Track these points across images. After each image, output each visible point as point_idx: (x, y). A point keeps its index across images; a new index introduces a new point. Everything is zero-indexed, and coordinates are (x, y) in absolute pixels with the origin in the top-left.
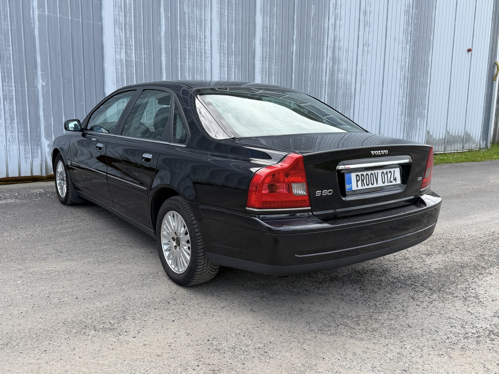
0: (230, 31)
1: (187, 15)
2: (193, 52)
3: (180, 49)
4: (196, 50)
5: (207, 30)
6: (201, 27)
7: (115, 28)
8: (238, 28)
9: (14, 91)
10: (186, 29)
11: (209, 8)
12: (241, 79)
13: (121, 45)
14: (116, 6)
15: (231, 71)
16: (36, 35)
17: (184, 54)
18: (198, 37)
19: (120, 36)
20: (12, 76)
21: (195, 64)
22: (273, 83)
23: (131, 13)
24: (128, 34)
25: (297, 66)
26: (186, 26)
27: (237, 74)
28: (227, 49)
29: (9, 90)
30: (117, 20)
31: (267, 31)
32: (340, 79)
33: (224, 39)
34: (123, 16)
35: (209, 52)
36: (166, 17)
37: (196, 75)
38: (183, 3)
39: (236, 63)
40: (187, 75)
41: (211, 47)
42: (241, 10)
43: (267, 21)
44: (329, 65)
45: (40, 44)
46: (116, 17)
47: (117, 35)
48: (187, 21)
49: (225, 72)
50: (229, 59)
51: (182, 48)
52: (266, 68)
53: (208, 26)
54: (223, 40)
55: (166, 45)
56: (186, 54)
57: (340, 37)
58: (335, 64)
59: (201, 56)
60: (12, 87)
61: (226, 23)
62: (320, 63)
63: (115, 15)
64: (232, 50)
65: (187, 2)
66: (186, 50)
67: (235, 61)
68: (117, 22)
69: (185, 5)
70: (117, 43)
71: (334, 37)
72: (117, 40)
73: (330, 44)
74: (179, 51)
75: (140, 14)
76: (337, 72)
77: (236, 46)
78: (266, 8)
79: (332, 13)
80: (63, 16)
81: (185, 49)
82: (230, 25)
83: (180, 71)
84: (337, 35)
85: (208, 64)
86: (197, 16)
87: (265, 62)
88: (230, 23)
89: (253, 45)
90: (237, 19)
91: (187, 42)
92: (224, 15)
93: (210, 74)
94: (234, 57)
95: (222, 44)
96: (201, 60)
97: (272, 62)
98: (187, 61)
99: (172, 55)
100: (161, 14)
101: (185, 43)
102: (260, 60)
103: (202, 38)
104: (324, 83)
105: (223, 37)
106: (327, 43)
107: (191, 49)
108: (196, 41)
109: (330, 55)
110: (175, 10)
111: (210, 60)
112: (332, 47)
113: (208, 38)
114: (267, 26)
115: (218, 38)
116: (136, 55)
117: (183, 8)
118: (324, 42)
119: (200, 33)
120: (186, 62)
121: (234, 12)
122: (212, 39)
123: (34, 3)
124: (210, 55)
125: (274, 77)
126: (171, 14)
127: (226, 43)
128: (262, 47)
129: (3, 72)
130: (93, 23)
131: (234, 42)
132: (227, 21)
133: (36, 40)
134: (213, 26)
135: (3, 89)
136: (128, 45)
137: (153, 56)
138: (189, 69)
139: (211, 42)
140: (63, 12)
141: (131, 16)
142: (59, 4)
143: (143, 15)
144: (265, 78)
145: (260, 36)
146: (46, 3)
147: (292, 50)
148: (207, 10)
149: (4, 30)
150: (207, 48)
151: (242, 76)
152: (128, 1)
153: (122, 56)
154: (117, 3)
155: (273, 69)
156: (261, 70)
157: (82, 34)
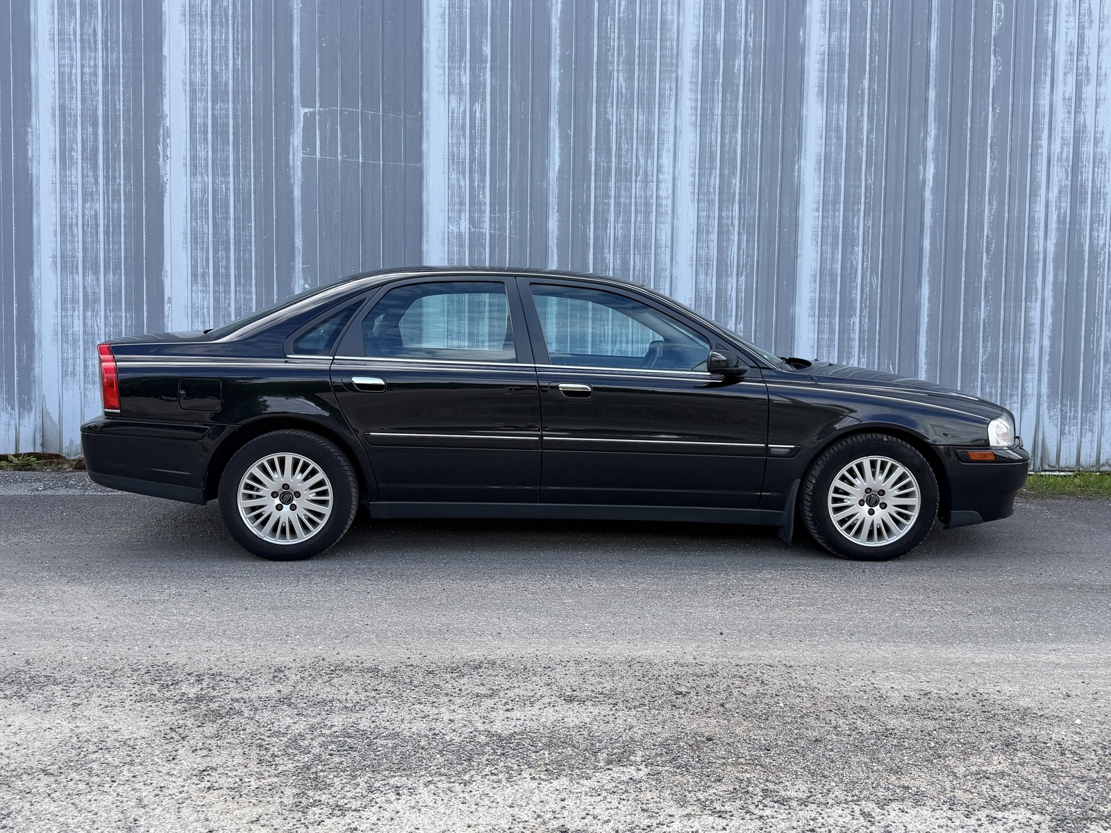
0: (727, 148)
1: (614, 125)
2: (625, 205)
3: (595, 203)
4: (633, 200)
5: (664, 153)
6: (648, 151)
7: (451, 171)
8: (752, 139)
9: (254, 301)
10: (609, 155)
11: (673, 105)
12: (755, 257)
13: (462, 203)
14: (452, 127)
15: (729, 240)
16: (296, 197)
17: (603, 212)
18: (642, 171)
19: (460, 186)
20: (254, 274)
21: (630, 231)
22: (857, 262)
23: (485, 138)
24: (476, 182)
25: (941, 216)
26: (610, 150)
27: (744, 245)
28: (717, 190)
29: (245, 299)
30: (453, 156)
31: (839, 138)
33: (712, 168)
34: (468, 146)
35: (669, 202)
36: (564, 138)
37: (632, 256)
38: (605, 103)
39: (742, 222)
40: (610, 257)
41: (674, 190)
42: (761, 97)
43: (841, 112)
44: (1059, 209)
45: (303, 213)
46: (453, 150)
47: (453, 186)
48: (614, 139)
49: (710, 243)
50: (724, 214)
51: (598, 200)
52: (835, 227)
53: (669, 144)
54: (707, 172)
55: (560, 196)
56: (608, 210)
57: (1100, 129)
58: (1084, 201)
59: (647, 214)
60: (250, 293)
61: (717, 132)
62: (1022, 204)
63: (450, 146)
64: (732, 191)
65: (615, 100)
66: (609, 204)
67: (740, 217)
68: (454, 160)
69: (608, 105)
71: (1077, 132)
73: (1058, 150)
74: (592, 207)
75: (504, 138)
76: (1092, 225)
77: (746, 182)
78: (836, 83)
80: (347, 157)
81: (606, 201)
82: (728, 136)
83: (591, 249)
84: (1085, 126)
85: (665, 229)
86: (639, 126)
87: (831, 213)
88: (728, 130)
89: (796, 174)
90: (747, 120)
92: (712, 114)
93: (668, 250)
94: (736, 207)
95: (705, 181)
96: (647, 222)
97: (853, 211)
98: (611, 225)
99: (575, 215)
100: (552, 132)
101: (607, 188)
102: (817, 210)
103: (650, 172)
105: (707, 165)
106: (1049, 149)
107: (622, 200)
108: (636, 181)
109: (1059, 181)
110: (585, 119)
111: (669, 219)
112: (1067, 159)
113: (666, 171)
114: (838, 124)
115: (694, 168)
116: (493, 223)
117: (606, 113)
118: (1036, 147)
119: (646, 163)
120: (606, 229)
121: (740, 104)
122: (677, 172)
123: (297, 140)
124: (669, 209)
125: (861, 248)
126: (575, 130)
127: (715, 177)
128: (822, 177)
129: (237, 267)
130: (405, 166)
131: (738, 173)
132: (719, 127)
133: (296, 207)
134: (680, 143)
135: (236, 298)
136: (475, 203)
137: (531, 222)
138: (615, 243)
139: (674, 178)
140: (349, 150)
141: (483, 144)
142: (342, 137)
143: (511, 139)
144: (833, 252)
145: (818, 151)
146: (318, 137)
147: (921, 177)
148: (665, 110)
149: (243, 193)
150: (662, 193)
151: (761, 250)
152: (478, 114)
153: (461, 227)
154: (455, 121)
155: (858, 227)
156: (820, 233)
157: (383, 188)
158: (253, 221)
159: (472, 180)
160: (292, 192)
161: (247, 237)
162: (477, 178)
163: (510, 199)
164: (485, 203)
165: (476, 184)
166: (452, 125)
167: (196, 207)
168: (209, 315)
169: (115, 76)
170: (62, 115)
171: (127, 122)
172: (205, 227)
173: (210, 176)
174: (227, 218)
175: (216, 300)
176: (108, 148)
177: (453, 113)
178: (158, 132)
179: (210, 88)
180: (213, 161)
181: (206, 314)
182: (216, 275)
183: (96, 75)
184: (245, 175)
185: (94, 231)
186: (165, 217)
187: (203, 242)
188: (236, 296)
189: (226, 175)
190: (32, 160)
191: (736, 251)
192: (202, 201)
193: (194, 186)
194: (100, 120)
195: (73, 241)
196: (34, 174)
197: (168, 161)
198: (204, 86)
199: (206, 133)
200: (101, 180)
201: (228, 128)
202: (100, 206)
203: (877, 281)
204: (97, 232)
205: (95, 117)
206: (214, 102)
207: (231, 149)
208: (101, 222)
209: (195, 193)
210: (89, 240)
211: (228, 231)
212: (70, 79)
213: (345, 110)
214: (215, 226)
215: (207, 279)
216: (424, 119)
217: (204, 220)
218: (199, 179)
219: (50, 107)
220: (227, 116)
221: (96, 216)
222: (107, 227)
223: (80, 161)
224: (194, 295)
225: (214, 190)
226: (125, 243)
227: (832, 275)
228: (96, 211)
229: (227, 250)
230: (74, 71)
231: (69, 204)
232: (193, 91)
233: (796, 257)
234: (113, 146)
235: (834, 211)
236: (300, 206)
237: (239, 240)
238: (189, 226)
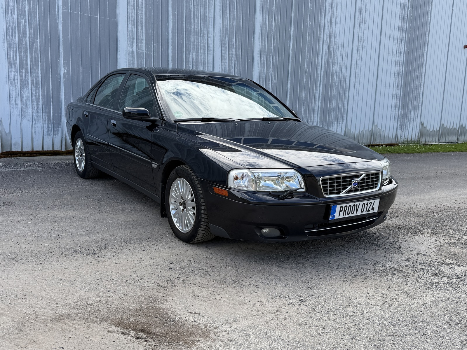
1: (192, 12)
2: (197, 46)
3: (185, 43)
4: (199, 44)
5: (210, 26)
6: (204, 24)
7: (128, 24)
8: (239, 24)
9: (40, 77)
10: (191, 25)
11: (213, 7)
12: (240, 70)
13: (133, 38)
14: (129, 5)
15: (232, 63)
16: (60, 29)
17: (189, 48)
18: (202, 32)
19: (132, 31)
20: (39, 64)
21: (198, 56)
22: (270, 74)
23: (142, 11)
24: (139, 29)
25: (294, 59)
26: (191, 22)
27: (236, 66)
28: (228, 43)
29: (36, 76)
30: (130, 17)
31: (266, 28)
32: (335, 71)
33: (226, 34)
34: (135, 14)
35: (212, 46)
36: (174, 15)
37: (199, 66)
38: (189, 2)
39: (236, 56)
40: (191, 66)
41: (214, 42)
42: (242, 8)
43: (266, 18)
44: (325, 59)
45: (63, 37)
46: (129, 15)
47: (130, 30)
48: (192, 18)
49: (226, 64)
50: (230, 53)
51: (187, 42)
52: (264, 61)
53: (212, 23)
54: (225, 35)
55: (173, 39)
56: (191, 47)
57: (336, 33)
58: (331, 57)
59: (204, 50)
60: (38, 73)
61: (228, 20)
62: (315, 57)
63: (128, 13)
64: (233, 44)
65: (193, 2)
66: (190, 44)
67: (235, 54)
68: (130, 19)
69: (190, 3)
70: (129, 37)
71: (330, 33)
72: (130, 34)
73: (325, 39)
74: (185, 45)
75: (150, 12)
76: (332, 65)
77: (237, 41)
78: (265, 7)
79: (328, 11)
80: (83, 13)
82: (231, 22)
83: (184, 62)
84: (332, 32)
85: (211, 56)
86: (201, 14)
87: (263, 55)
88: (231, 20)
89: (253, 40)
90: (238, 17)
91: (192, 37)
92: (226, 12)
93: (212, 65)
94: (234, 50)
95: (224, 39)
96: (204, 53)
97: (270, 56)
98: (191, 53)
99: (178, 48)
100: (169, 12)
101: (190, 37)
102: (259, 54)
103: (205, 34)
104: (320, 75)
105: (225, 33)
106: (323, 39)
107: (196, 43)
108: (200, 36)
109: (325, 50)
110: (182, 8)
111: (212, 53)
112: (328, 42)
113: (211, 33)
114: (265, 22)
115: (220, 33)
116: (146, 48)
117: (189, 7)
118: (320, 37)
119: (204, 29)
120: (190, 55)
121: (235, 10)
122: (215, 34)
124: (212, 49)
125: (271, 69)
126: (178, 12)
127: (227, 38)
128: (260, 42)
129: (31, 61)
130: (109, 19)
131: (235, 37)
132: (228, 18)
133: (60, 34)
134: (216, 23)
135: (31, 75)
136: (139, 39)
137: (161, 49)
138: (193, 61)
139: (214, 37)
140: (84, 10)
141: (142, 14)
142: (80, 3)
143: (153, 13)
144: (263, 70)
145: (260, 32)
146: (69, 2)
147: (289, 45)
148: (211, 9)
149: (34, 25)
150: (210, 42)
151: (242, 68)
152: (140, 1)
153: (133, 49)
154: (130, 2)
155: (271, 62)
156: (260, 63)
157: (100, 29)
158: (38, 39)
159: (137, 29)
160: (58, 26)
161: (36, 47)
163: (153, 38)
164: (143, 39)
165: (139, 31)
167: (9, 30)
168: (18, 83)
172: (14, 40)
173: (16, 15)
174: (26, 37)
175: (21, 76)
180: (17, 8)
181: (16, 83)
182: (21, 64)
184: (34, 16)
187: (13, 48)
188: (31, 74)
189: (24, 15)
191: (234, 67)
192: (12, 28)
193: (8, 19)
203: (276, 81)
207: (27, 3)
209: (8, 23)
211: (26, 43)
214: (19, 40)
215: (16, 66)
217: (14, 36)
218: (10, 16)
224: (10, 73)
225: (18, 23)
227: (263, 79)
229: (26, 52)
233: (253, 71)
235: (264, 55)
236: (62, 34)
237: (32, 47)
238: (6, 39)
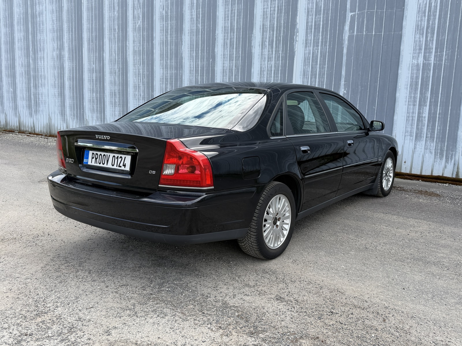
7: (416, 34)
16: (344, 53)
46: (418, 23)
47: (417, 41)
68: (418, 28)
75: (446, 14)
80: (368, 33)
116: (436, 58)
123: (347, 28)
130: (394, 34)
133: (344, 57)
136: (428, 49)
137: (457, 56)
140: (369, 29)
141: (435, 19)
142: (366, 24)
143: (450, 14)
146: (356, 25)
149: (324, 53)
152: (433, 4)
153: (419, 61)
154: (421, 9)
157: (383, 45)
158: (326, 65)
159: (427, 37)
160: (343, 51)
161: (324, 72)
162: (429, 36)
163: (447, 45)
164: (432, 48)
165: (429, 39)
166: (419, 11)
167: (306, 60)
169: (281, 10)
170: (263, 28)
171: (284, 28)
172: (308, 69)
173: (312, 47)
174: (317, 64)
176: (277, 39)
177: (420, 5)
178: (294, 31)
179: (314, 10)
180: (313, 40)
183: (275, 10)
184: (325, 45)
185: (270, 72)
186: (294, 65)
187: (307, 75)
189: (318, 46)
190: (253, 47)
192: (308, 58)
193: (306, 52)
194: (275, 29)
195: (263, 77)
196: (253, 52)
197: (297, 43)
198: (312, 9)
199: (312, 29)
200: (274, 52)
201: (320, 26)
202: (273, 63)
204: (271, 73)
205: (274, 27)
206: (316, 16)
207: (321, 35)
208: (273, 69)
209: (306, 55)
210: (268, 76)
211: (316, 70)
212: (266, 14)
213: (369, 11)
214: (312, 68)
216: (405, 10)
217: (308, 65)
218: (308, 49)
219: (259, 26)
220: (320, 20)
221: (271, 67)
222: (275, 71)
223: (267, 46)
225: (313, 53)
226: (280, 77)
228: (271, 65)
229: (316, 78)
230: (268, 10)
231: (263, 63)
232: (308, 12)
234: (279, 38)
236: (346, 57)
237: (321, 73)
238: (302, 69)
